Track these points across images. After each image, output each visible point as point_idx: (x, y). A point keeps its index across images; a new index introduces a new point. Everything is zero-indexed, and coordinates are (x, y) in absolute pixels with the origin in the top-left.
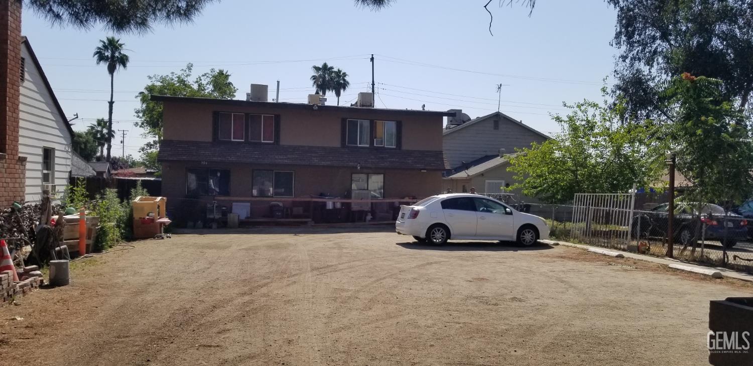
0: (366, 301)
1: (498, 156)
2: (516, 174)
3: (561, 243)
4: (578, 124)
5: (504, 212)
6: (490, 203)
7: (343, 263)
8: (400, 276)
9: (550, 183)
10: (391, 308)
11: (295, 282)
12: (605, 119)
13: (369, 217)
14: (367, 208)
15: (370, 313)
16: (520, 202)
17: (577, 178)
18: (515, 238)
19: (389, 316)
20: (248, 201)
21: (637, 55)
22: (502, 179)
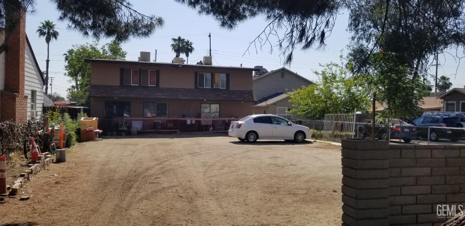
0: (220, 167)
1: (283, 93)
2: (294, 104)
3: (317, 141)
4: (327, 75)
5: (287, 124)
6: (280, 120)
7: (203, 151)
8: (234, 157)
9: (312, 109)
10: (233, 169)
11: (182, 159)
12: (342, 73)
13: (211, 129)
14: (210, 123)
15: (223, 171)
16: (296, 119)
17: (327, 105)
18: (293, 138)
19: (233, 172)
20: (141, 120)
21: (361, 36)
22: (286, 106)
